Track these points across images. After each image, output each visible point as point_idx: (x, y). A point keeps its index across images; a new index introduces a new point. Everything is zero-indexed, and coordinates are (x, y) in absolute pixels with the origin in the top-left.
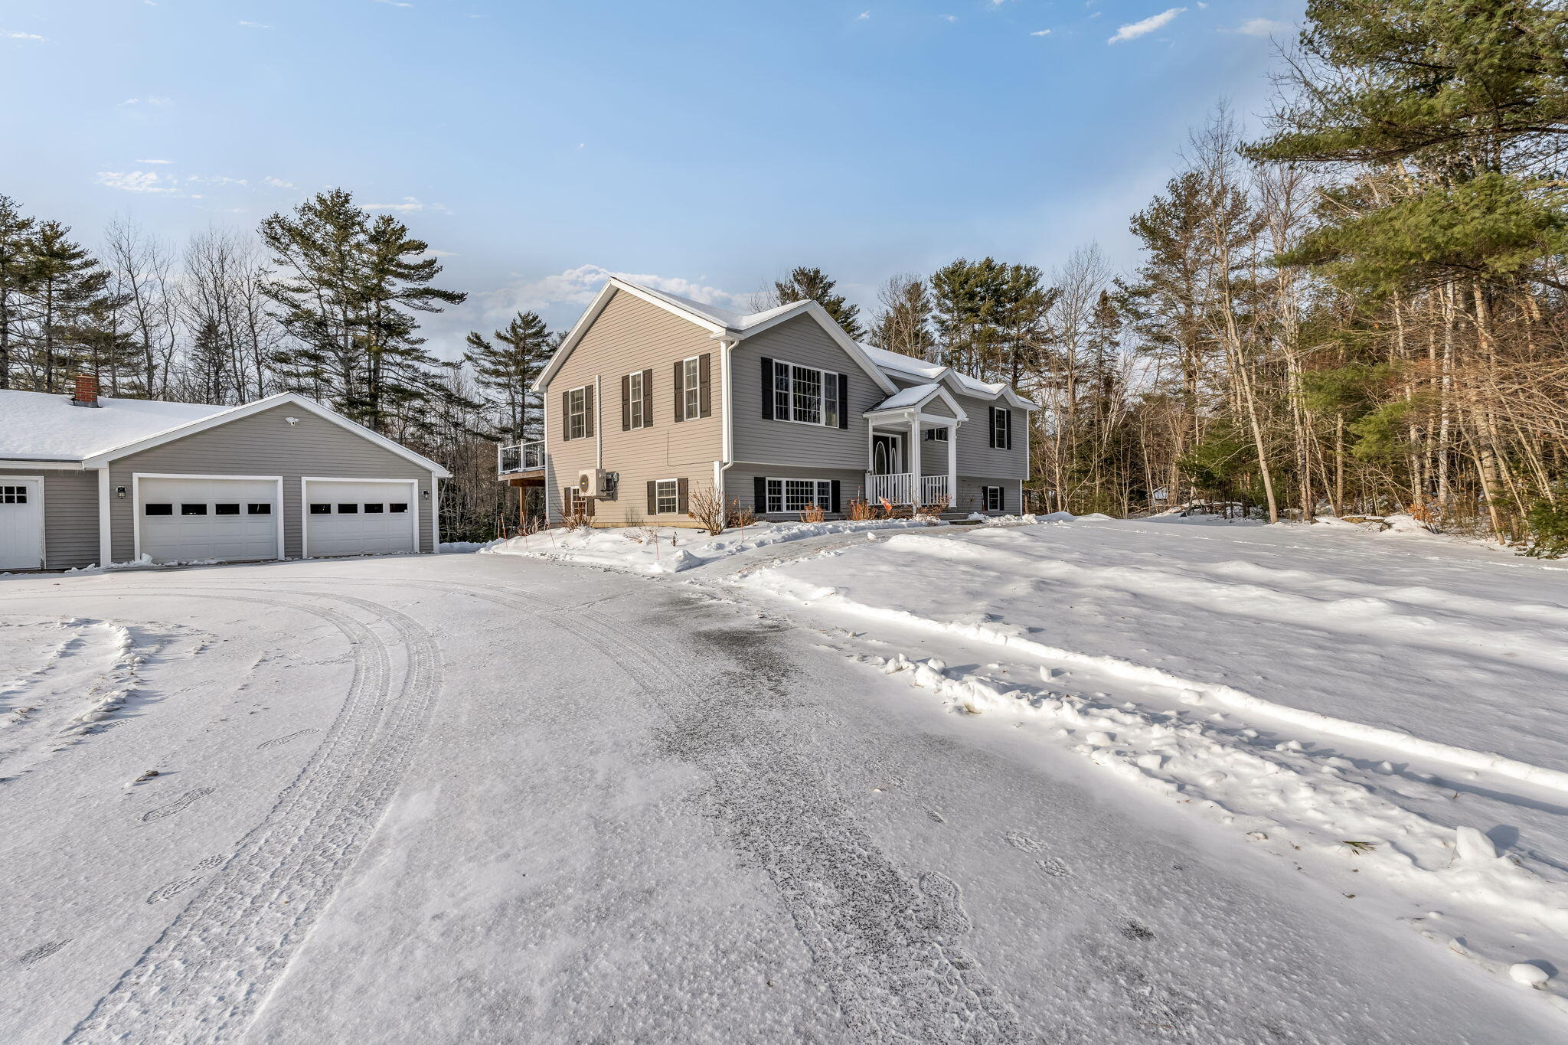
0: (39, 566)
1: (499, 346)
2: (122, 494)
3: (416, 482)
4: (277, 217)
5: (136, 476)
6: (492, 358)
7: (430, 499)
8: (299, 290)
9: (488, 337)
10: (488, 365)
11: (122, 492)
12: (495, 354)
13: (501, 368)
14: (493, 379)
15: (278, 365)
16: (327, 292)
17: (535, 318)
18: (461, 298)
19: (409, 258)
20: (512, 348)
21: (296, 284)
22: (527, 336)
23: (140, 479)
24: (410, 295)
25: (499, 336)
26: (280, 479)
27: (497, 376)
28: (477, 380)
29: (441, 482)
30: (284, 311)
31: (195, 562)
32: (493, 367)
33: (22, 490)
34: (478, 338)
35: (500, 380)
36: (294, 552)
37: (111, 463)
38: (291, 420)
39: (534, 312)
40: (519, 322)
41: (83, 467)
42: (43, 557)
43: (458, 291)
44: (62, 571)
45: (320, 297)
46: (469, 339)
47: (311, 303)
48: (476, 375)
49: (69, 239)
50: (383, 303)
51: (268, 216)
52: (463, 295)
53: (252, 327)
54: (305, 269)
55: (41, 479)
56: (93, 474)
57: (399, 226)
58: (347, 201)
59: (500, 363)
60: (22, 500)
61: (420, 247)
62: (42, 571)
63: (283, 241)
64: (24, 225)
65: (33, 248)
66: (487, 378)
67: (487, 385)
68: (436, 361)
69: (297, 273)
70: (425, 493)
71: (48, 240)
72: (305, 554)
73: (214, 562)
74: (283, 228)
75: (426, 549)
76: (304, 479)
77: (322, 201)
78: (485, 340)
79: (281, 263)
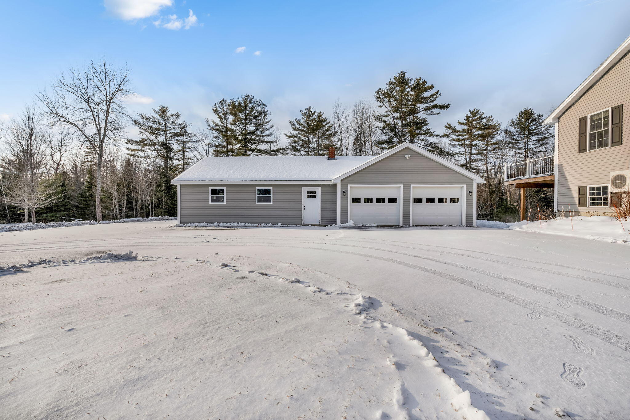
0: (318, 223)
1: (459, 128)
2: (344, 194)
3: (465, 186)
4: (380, 89)
5: (349, 186)
6: (457, 134)
7: (472, 196)
8: (387, 116)
9: (454, 124)
10: (455, 137)
11: (344, 192)
12: (457, 131)
13: (461, 137)
14: (457, 143)
15: (381, 146)
16: (396, 115)
17: (477, 111)
18: (448, 106)
19: (427, 94)
20: (466, 127)
21: (385, 114)
22: (473, 121)
23: (350, 187)
24: (427, 109)
25: (460, 123)
26: (401, 186)
27: (459, 141)
28: (450, 144)
29: (478, 185)
30: (381, 125)
31: (368, 225)
32: (457, 137)
33: (315, 193)
34: (450, 125)
35: (460, 143)
36: (407, 224)
37: (342, 180)
38: (407, 156)
39: (477, 108)
40: (469, 114)
41: (333, 182)
42: (320, 220)
43: (447, 104)
44: (326, 226)
45: (393, 117)
46: (446, 127)
47: (389, 120)
48: (449, 142)
49: (324, 117)
50: (415, 115)
51: (377, 90)
52: (449, 105)
53: (370, 134)
54: (388, 108)
55: (320, 188)
56: (335, 186)
57: (423, 81)
58: (404, 75)
59: (460, 135)
60: (315, 197)
61: (431, 87)
62: (319, 225)
63: (382, 98)
64: (314, 114)
65: (315, 121)
66: (454, 143)
67: (454, 145)
68: (438, 135)
69: (386, 109)
70: (470, 192)
71: (319, 117)
72: (411, 224)
73: (375, 225)
74: (382, 93)
75: (470, 224)
76: (412, 186)
77: (395, 78)
78: (453, 126)
79: (380, 107)
